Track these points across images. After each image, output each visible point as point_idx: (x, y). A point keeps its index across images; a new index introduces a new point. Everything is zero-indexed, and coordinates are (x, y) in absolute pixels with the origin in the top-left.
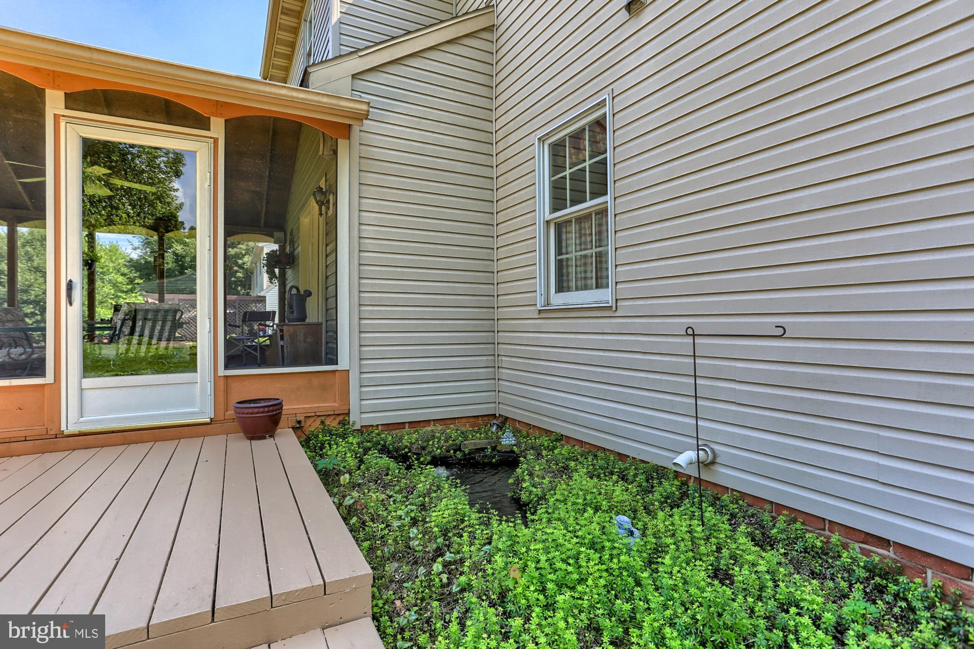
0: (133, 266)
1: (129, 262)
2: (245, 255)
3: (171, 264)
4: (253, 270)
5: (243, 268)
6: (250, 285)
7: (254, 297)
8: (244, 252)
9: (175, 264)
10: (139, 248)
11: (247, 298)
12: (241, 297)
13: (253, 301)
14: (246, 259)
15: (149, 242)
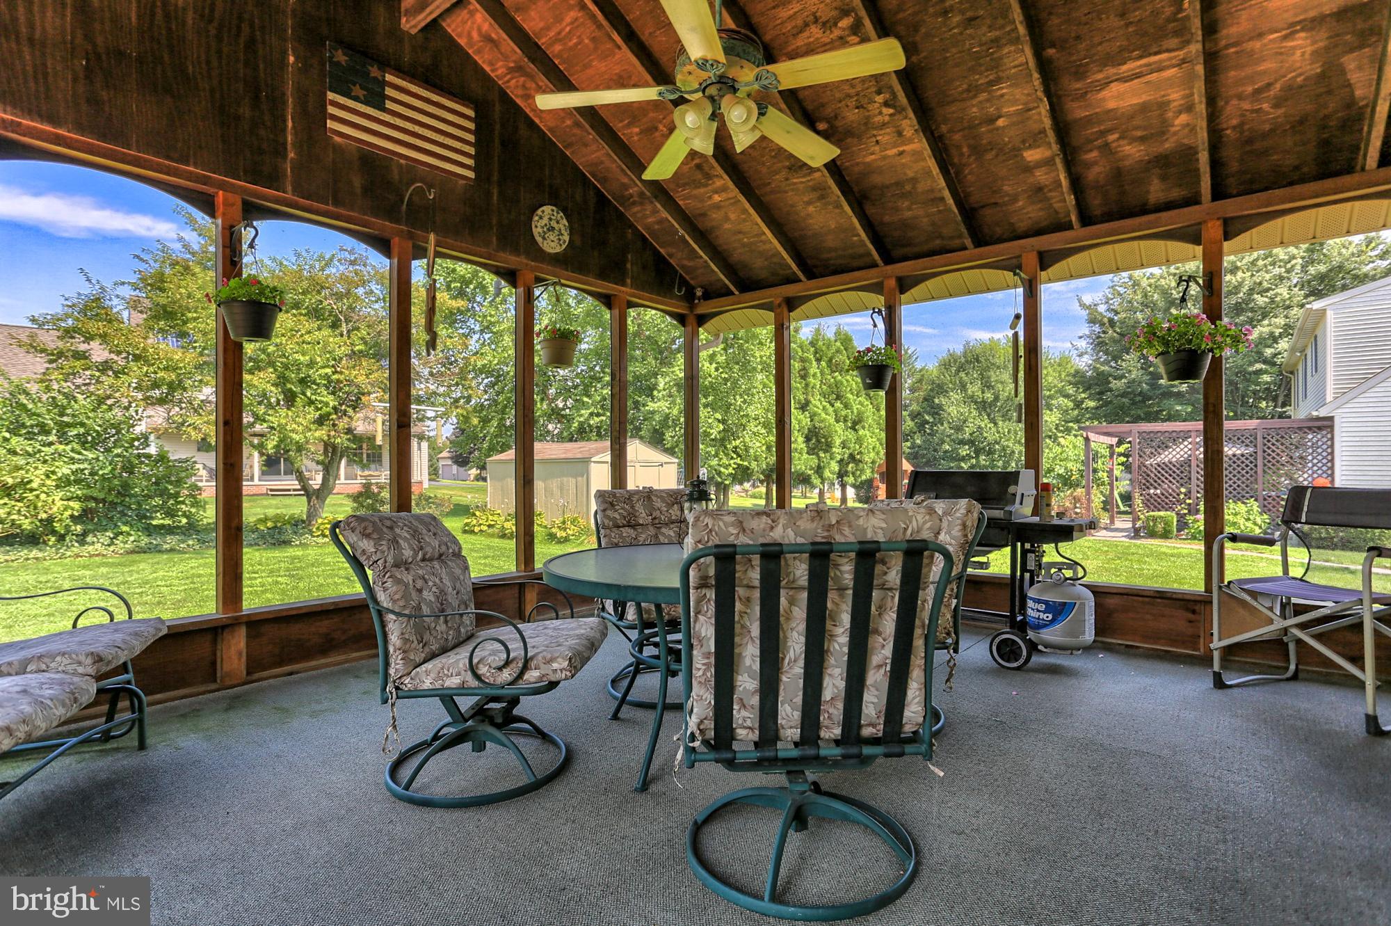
0: (1082, 383)
1: (1074, 376)
2: (1281, 335)
3: (1135, 372)
4: (1296, 364)
5: (1274, 364)
6: (1288, 396)
7: (1302, 421)
8: (1277, 332)
9: (1141, 372)
10: (1086, 353)
11: (1284, 423)
12: (1270, 423)
13: (1300, 429)
14: (1283, 345)
15: (1102, 342)
